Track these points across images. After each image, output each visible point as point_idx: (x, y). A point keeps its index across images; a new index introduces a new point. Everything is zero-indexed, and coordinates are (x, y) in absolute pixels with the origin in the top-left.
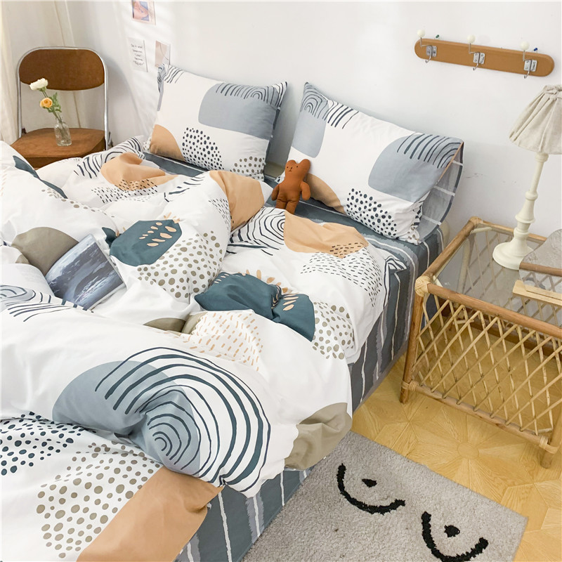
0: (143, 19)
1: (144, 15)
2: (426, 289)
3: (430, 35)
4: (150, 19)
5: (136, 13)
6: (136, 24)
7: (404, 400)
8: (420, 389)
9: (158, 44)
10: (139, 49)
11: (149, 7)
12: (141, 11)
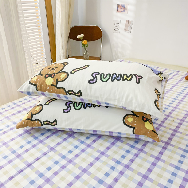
0: (122, 12)
4: (125, 12)
5: (119, 9)
6: (119, 14)
10: (118, 24)
11: (125, 7)
12: (122, 8)
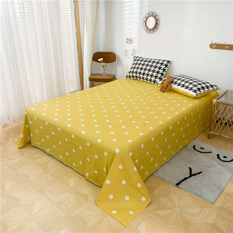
1: (130, 42)
2: (216, 102)
3: (214, 42)
4: (132, 43)
6: (128, 45)
7: (209, 138)
8: (214, 133)
9: (133, 50)
10: (127, 51)
11: (132, 40)
12: (129, 41)
